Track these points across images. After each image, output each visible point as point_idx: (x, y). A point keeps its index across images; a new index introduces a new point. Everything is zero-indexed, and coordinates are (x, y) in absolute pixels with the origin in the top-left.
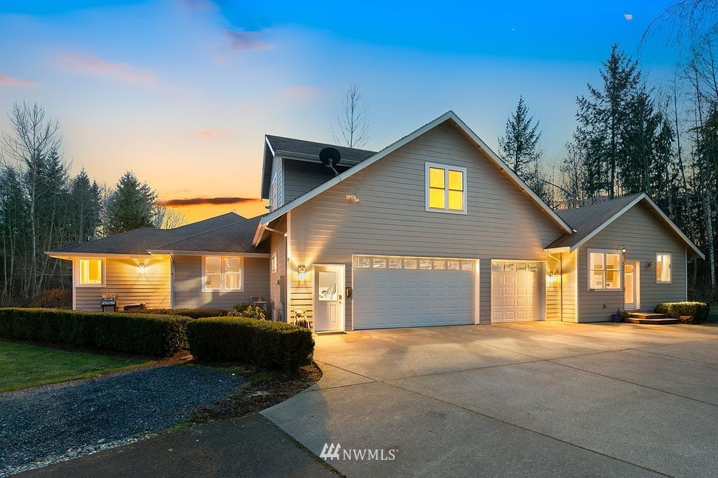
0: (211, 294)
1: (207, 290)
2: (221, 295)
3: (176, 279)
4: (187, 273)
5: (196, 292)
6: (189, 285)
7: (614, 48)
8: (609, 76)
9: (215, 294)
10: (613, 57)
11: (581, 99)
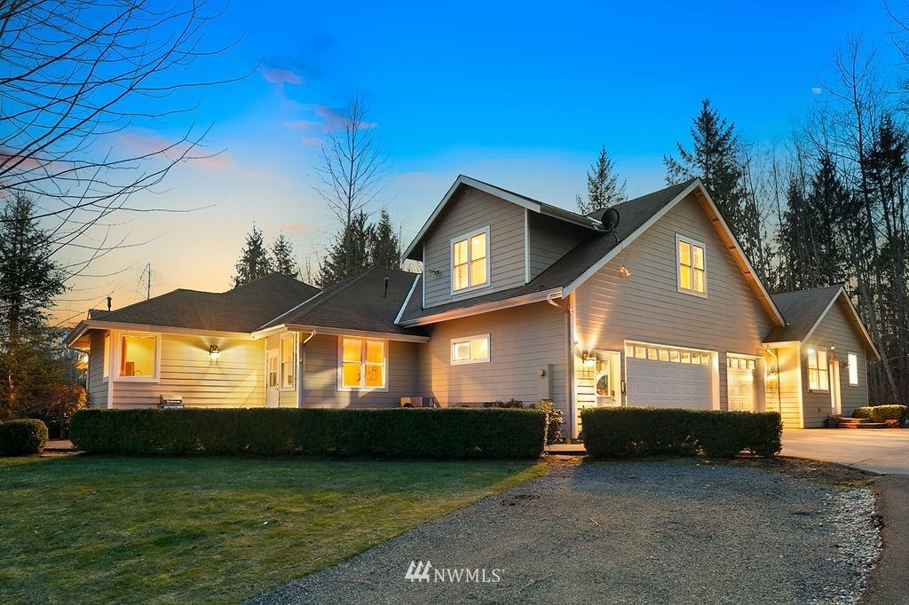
0: (348, 395)
1: (344, 389)
2: (360, 395)
3: (305, 371)
4: (319, 362)
5: (331, 391)
6: (319, 380)
7: (706, 104)
8: (702, 138)
9: (354, 394)
10: (705, 114)
11: (669, 159)
